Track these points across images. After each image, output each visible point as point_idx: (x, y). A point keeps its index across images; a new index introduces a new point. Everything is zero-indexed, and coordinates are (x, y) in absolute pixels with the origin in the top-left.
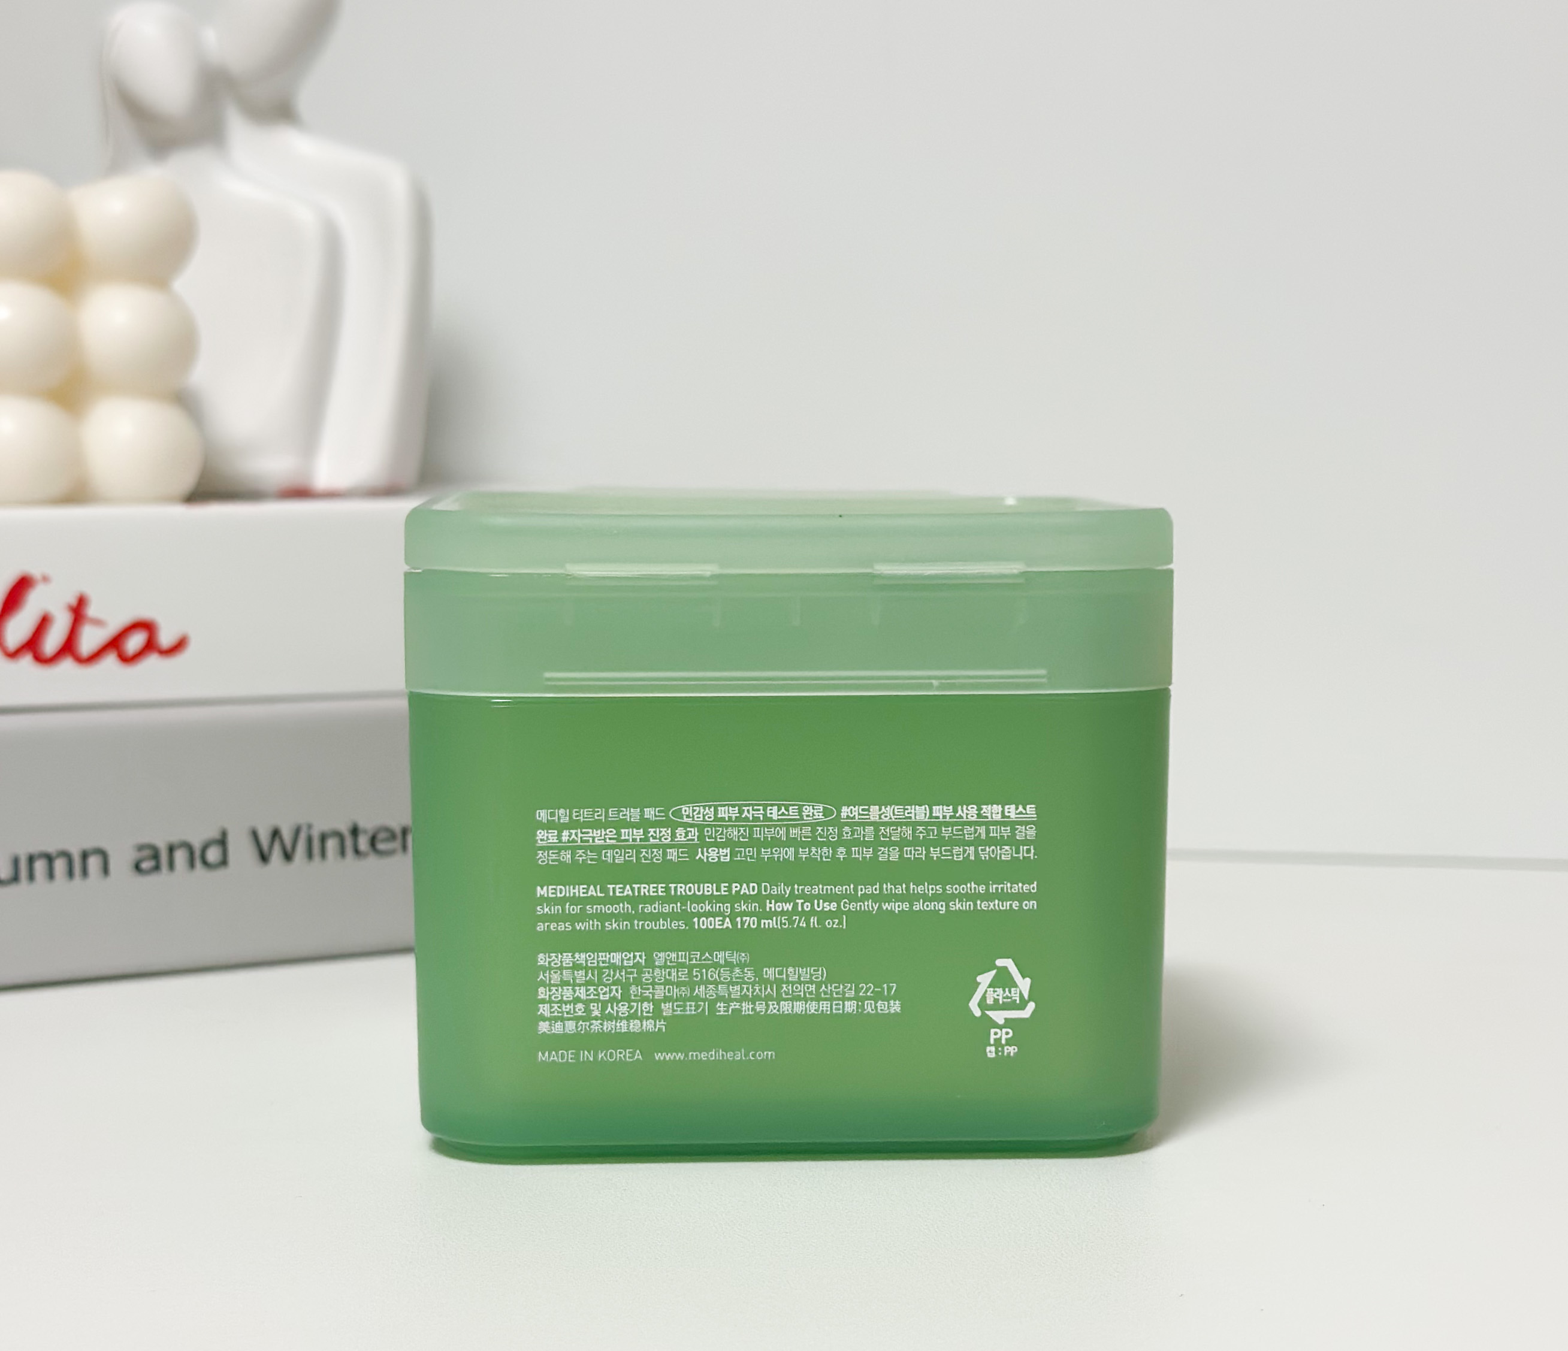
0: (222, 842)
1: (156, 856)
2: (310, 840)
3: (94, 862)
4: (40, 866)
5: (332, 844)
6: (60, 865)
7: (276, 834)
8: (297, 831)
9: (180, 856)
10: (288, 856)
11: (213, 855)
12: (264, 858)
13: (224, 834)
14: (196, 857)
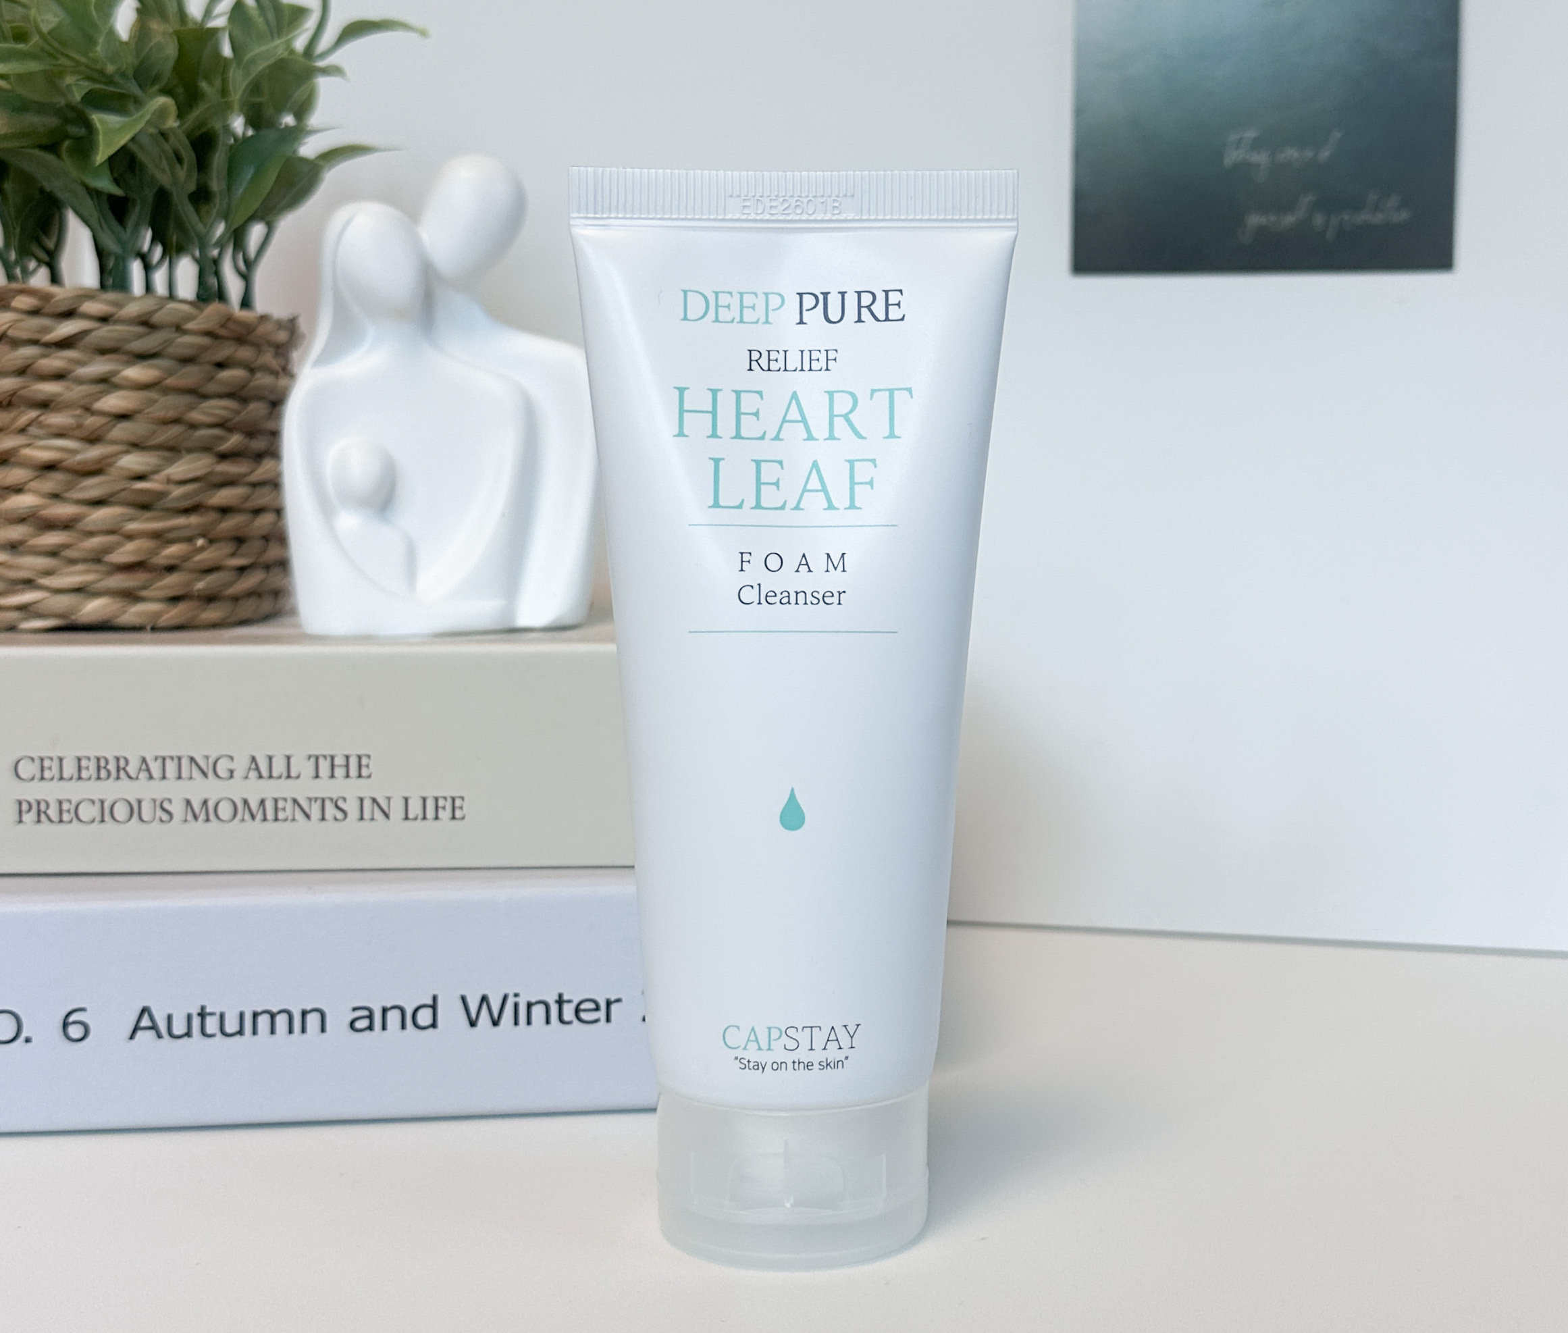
0: (434, 1007)
1: (370, 1017)
2: (516, 1005)
3: (313, 1020)
4: (263, 1021)
5: (538, 1012)
6: (281, 1021)
7: (484, 999)
8: (505, 998)
9: (394, 1017)
10: (495, 1023)
11: (424, 1017)
12: (473, 1024)
13: (435, 998)
14: (409, 1019)
